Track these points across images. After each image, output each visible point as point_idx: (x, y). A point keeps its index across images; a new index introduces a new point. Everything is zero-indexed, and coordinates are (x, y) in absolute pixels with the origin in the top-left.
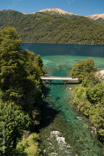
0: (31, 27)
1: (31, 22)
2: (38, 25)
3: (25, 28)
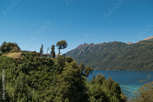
0: (135, 55)
1: (134, 51)
2: (142, 52)
3: (128, 57)
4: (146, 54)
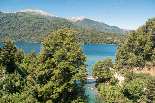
0: (12, 26)
1: (11, 21)
2: (19, 24)
3: (5, 27)
4: (23, 25)
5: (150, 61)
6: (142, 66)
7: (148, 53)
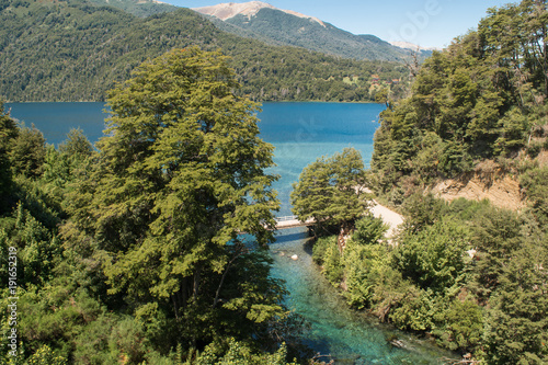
4: (33, 39)
5: (489, 157)
6: (465, 176)
7: (484, 131)
